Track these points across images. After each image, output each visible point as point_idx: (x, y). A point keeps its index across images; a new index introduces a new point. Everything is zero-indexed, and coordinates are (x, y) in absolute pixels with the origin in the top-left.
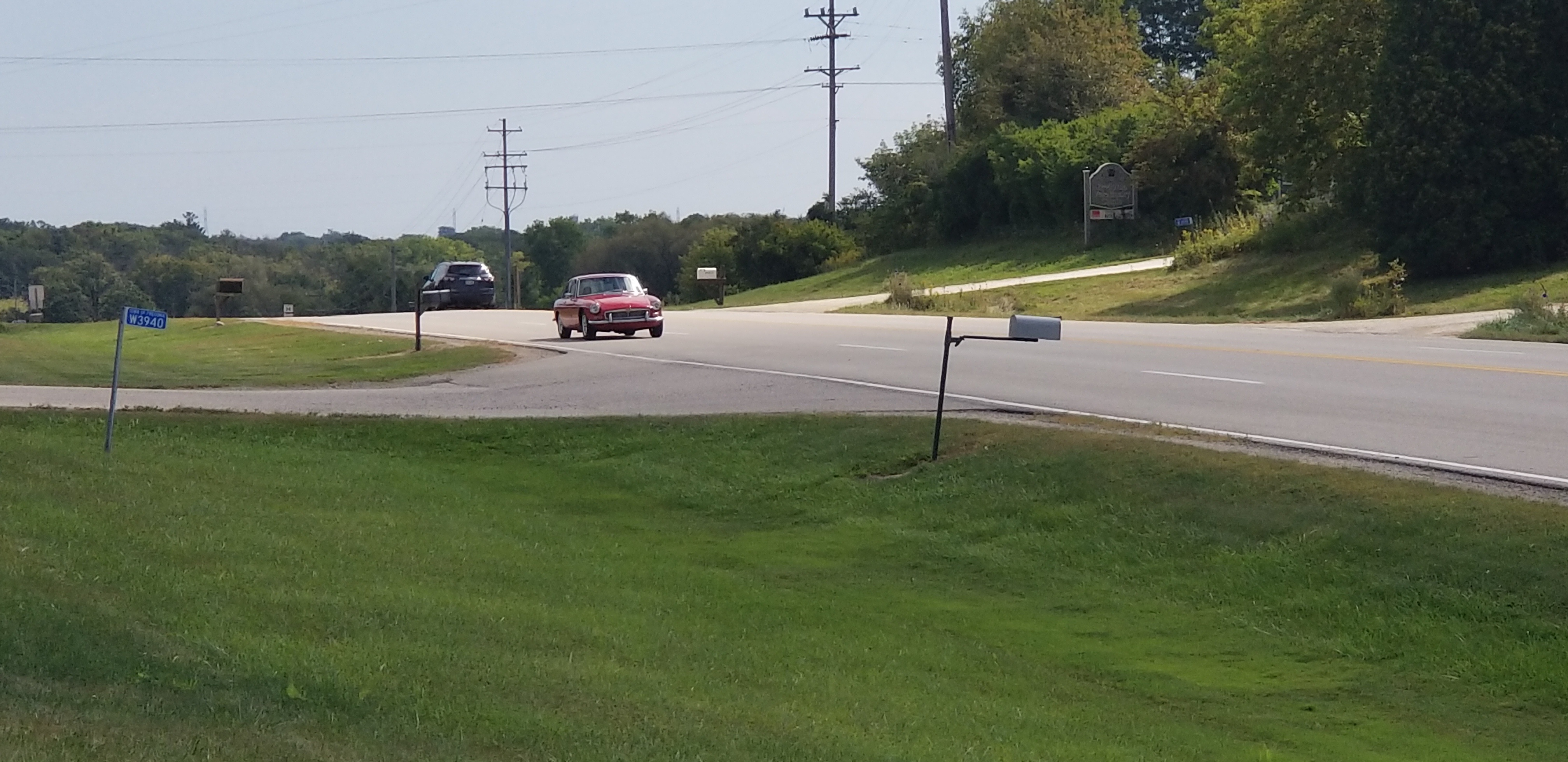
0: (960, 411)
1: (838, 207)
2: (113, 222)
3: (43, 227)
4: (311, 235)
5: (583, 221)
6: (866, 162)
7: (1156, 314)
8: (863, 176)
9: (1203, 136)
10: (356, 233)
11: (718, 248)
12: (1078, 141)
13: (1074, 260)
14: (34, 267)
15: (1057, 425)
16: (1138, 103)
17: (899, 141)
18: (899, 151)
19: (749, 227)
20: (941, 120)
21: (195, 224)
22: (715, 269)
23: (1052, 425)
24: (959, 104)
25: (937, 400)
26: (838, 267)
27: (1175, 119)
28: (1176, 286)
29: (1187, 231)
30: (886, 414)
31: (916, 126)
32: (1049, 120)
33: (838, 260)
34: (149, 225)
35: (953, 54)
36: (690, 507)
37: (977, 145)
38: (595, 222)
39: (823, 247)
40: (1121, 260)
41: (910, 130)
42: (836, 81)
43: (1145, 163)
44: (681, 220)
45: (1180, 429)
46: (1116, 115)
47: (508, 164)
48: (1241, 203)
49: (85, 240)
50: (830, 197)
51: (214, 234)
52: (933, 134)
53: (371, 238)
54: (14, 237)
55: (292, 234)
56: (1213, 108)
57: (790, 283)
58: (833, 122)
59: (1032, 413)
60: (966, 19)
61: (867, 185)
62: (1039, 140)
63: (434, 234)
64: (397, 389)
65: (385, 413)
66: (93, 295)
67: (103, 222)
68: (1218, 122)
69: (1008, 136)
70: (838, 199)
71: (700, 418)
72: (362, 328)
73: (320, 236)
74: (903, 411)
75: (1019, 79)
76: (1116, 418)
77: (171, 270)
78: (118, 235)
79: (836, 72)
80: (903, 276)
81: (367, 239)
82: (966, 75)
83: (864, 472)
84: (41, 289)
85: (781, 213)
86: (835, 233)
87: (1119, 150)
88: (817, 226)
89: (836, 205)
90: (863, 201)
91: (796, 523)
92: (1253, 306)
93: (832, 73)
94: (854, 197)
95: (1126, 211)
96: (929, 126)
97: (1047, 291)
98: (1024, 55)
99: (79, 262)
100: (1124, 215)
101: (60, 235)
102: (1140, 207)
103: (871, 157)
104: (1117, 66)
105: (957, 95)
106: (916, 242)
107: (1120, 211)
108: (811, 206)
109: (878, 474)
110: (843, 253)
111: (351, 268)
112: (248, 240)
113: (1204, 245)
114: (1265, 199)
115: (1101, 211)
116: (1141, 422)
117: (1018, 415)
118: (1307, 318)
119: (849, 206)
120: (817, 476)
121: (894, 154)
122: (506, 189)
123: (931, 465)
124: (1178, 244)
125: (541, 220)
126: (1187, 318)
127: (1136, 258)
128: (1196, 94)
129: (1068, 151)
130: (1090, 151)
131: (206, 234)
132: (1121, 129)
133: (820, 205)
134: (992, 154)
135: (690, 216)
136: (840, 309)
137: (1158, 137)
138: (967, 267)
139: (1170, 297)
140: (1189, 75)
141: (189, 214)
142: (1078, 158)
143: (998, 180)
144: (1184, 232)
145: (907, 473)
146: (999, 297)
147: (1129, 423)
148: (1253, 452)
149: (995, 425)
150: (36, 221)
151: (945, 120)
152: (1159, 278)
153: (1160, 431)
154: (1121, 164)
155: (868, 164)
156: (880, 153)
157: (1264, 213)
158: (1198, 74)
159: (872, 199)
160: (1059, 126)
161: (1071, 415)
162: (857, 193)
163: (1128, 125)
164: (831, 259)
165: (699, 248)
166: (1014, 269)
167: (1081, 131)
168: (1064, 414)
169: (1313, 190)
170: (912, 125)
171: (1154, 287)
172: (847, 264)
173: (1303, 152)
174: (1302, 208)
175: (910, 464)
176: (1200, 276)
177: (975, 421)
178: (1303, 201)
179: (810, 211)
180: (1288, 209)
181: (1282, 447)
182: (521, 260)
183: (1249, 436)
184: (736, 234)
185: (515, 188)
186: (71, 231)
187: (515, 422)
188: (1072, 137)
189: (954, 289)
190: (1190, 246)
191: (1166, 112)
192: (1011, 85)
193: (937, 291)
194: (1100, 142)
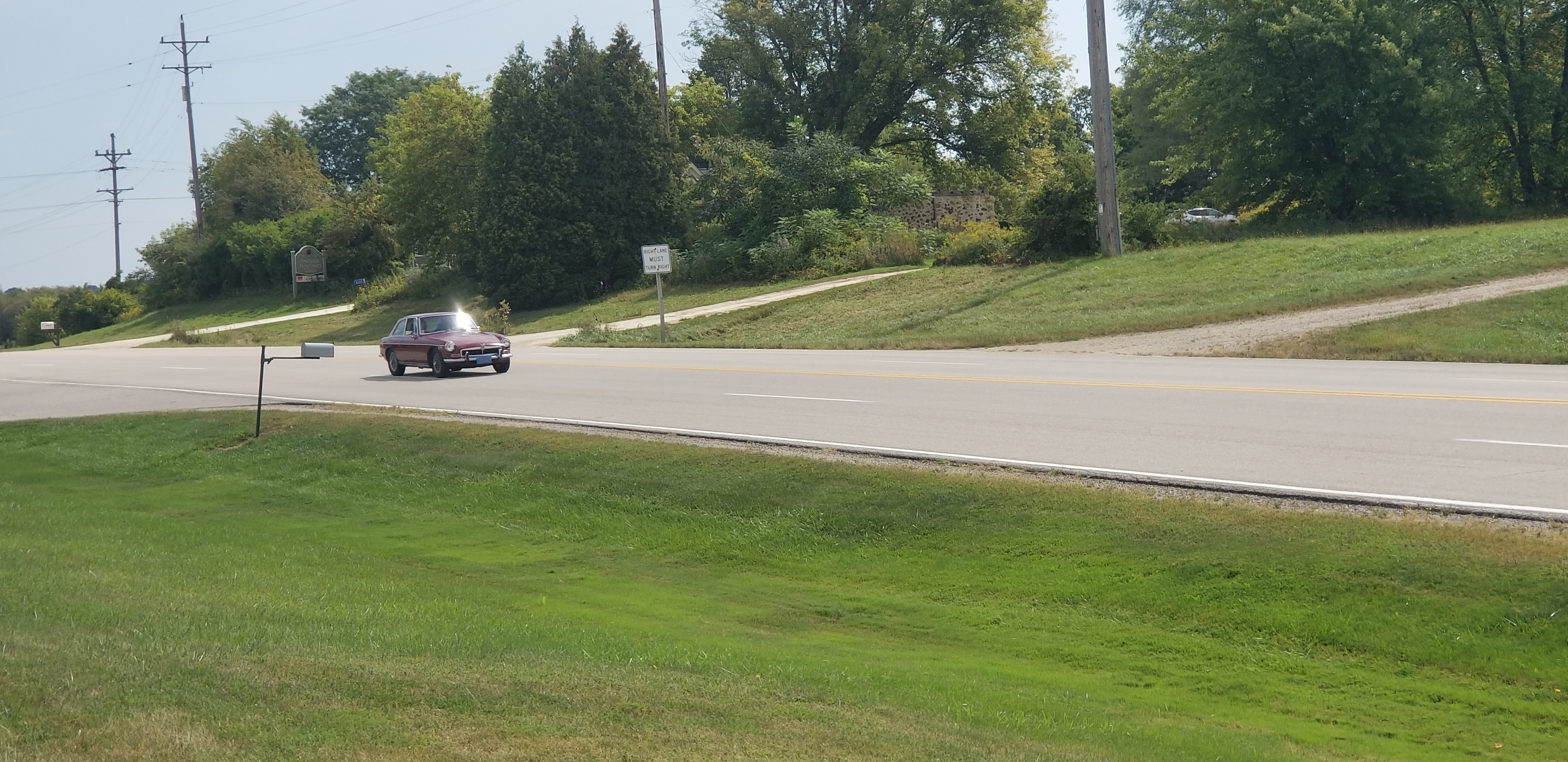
6: (142, 250)
8: (141, 259)
9: (366, 228)
12: (285, 232)
13: (287, 307)
17: (163, 235)
18: (164, 242)
19: (66, 295)
22: (52, 323)
26: (128, 319)
27: (349, 217)
28: (355, 322)
29: (362, 287)
31: (175, 225)
32: (265, 220)
33: (128, 314)
35: (200, 178)
37: (219, 237)
39: (118, 306)
40: (318, 308)
41: (170, 228)
42: (118, 198)
43: (329, 245)
46: (311, 215)
48: (391, 269)
50: (119, 273)
52: (187, 230)
56: (372, 209)
58: (117, 225)
60: (205, 155)
61: (144, 265)
62: (260, 233)
68: (377, 218)
69: (240, 231)
70: (125, 275)
75: (244, 193)
79: (118, 191)
80: (180, 322)
82: (208, 192)
85: (88, 284)
86: (126, 297)
87: (312, 237)
88: (113, 293)
90: (142, 275)
93: (115, 192)
94: (135, 273)
95: (320, 276)
96: (182, 225)
97: (273, 328)
100: (318, 278)
102: (328, 272)
103: (144, 247)
104: (307, 183)
105: (204, 205)
106: (182, 300)
107: (315, 277)
108: (107, 280)
110: (131, 310)
113: (373, 296)
114: (404, 266)
115: (300, 277)
119: (131, 279)
121: (161, 245)
124: (357, 296)
127: (328, 306)
128: (361, 201)
129: (280, 239)
130: (294, 239)
132: (314, 225)
133: (112, 280)
134: (229, 243)
136: (140, 345)
137: (337, 229)
138: (217, 315)
139: (350, 329)
142: (286, 243)
143: (234, 259)
144: (359, 288)
146: (243, 333)
151: (196, 221)
152: (344, 317)
154: (315, 247)
156: (152, 244)
157: (404, 276)
159: (147, 274)
160: (272, 223)
162: (137, 270)
163: (317, 222)
164: (123, 314)
165: (42, 309)
166: (248, 315)
167: (286, 226)
170: (172, 225)
171: (340, 323)
172: (134, 317)
176: (370, 315)
179: (108, 283)
188: (281, 230)
189: (214, 330)
190: (364, 297)
191: (341, 213)
192: (239, 198)
193: (202, 331)
194: (299, 233)
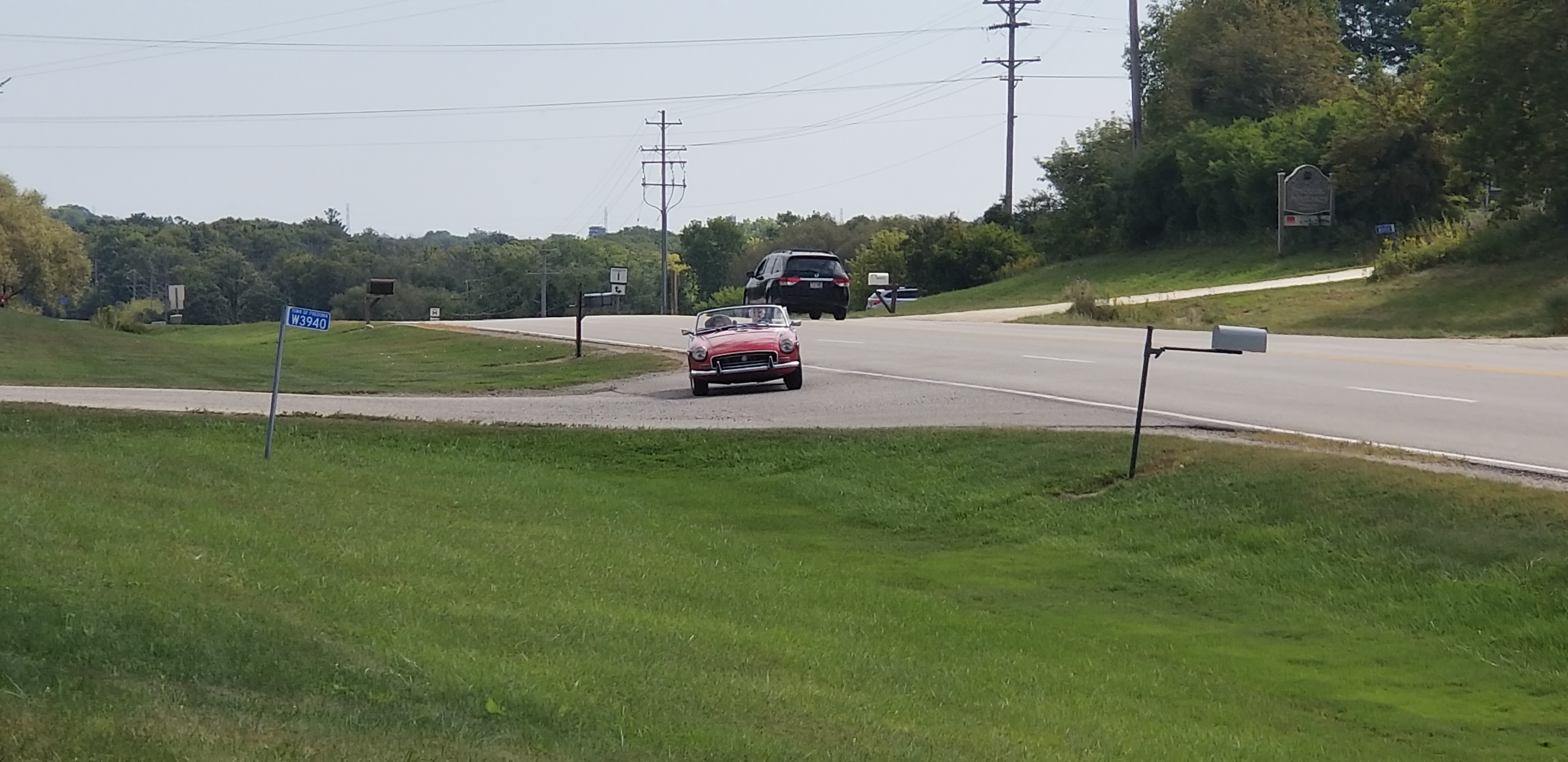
0: (1156, 427)
1: (1015, 210)
2: (254, 219)
3: (180, 223)
4: (457, 235)
5: (742, 222)
6: (1046, 161)
7: (1356, 327)
8: (1042, 177)
9: (1407, 137)
10: (503, 232)
11: (888, 252)
12: (1272, 141)
13: (1265, 269)
14: (171, 266)
15: (1260, 443)
16: (1337, 101)
17: (1081, 139)
18: (1081, 149)
19: (921, 230)
20: (1126, 117)
21: (337, 222)
22: (887, 274)
23: (1255, 443)
24: (1146, 100)
25: (1136, 417)
26: (1017, 273)
27: (1377, 118)
28: (1375, 298)
29: (1389, 239)
30: (1077, 429)
31: (1099, 123)
32: (1241, 119)
33: (1014, 266)
34: (290, 223)
35: (1140, 45)
36: (875, 525)
37: (1164, 144)
38: (754, 223)
39: (998, 252)
40: (1317, 270)
41: (1093, 128)
42: (1015, 74)
43: (1343, 165)
44: (845, 222)
45: (1393, 449)
46: (1313, 113)
47: (666, 160)
48: (1447, 210)
49: (226, 238)
50: (1007, 199)
51: (356, 232)
52: (1118, 132)
53: (519, 239)
54: (151, 233)
55: (438, 232)
56: (1417, 107)
57: (964, 291)
58: (1012, 117)
59: (1232, 431)
60: (1155, 8)
61: (1047, 186)
62: (1230, 140)
63: (584, 235)
64: (559, 398)
65: (550, 422)
66: (232, 296)
67: (243, 219)
68: (1423, 122)
69: (1199, 136)
70: (1015, 201)
71: (882, 431)
72: (517, 333)
73: (466, 235)
74: (1096, 427)
75: (1210, 73)
76: (1323, 437)
77: (313, 271)
78: (258, 232)
79: (1016, 63)
80: (1086, 284)
81: (513, 239)
82: (1154, 69)
83: (1057, 490)
84: (181, 289)
85: (955, 215)
86: (1012, 236)
87: (1315, 151)
88: (994, 230)
89: (1013, 207)
90: (1042, 203)
91: (987, 543)
92: (1458, 319)
93: (1011, 65)
94: (1033, 199)
95: (1323, 217)
96: (1113, 123)
97: (1239, 301)
98: (1215, 46)
99: (217, 261)
100: (1320, 220)
101: (199, 232)
102: (1337, 213)
103: (1051, 156)
104: (1316, 60)
105: (1144, 91)
106: (1098, 249)
107: (1316, 217)
108: (987, 209)
109: (1071, 492)
110: (1020, 259)
111: (499, 270)
112: (392, 239)
113: (1406, 255)
114: (1472, 205)
115: (1295, 217)
116: (1350, 441)
117: (1218, 432)
118: (1520, 333)
119: (1027, 209)
120: (1008, 495)
121: (1076, 154)
122: (664, 185)
123: (1128, 484)
124: (1378, 252)
125: (698, 220)
126: (1389, 332)
127: (1332, 267)
128: (1398, 92)
129: (1261, 151)
130: (1285, 153)
131: (348, 232)
132: (1320, 130)
133: (998, 207)
134: (1180, 155)
135: (855, 218)
136: (1019, 319)
137: (1358, 137)
138: (1152, 275)
139: (1369, 310)
140: (1390, 71)
141: (331, 210)
142: (1271, 159)
143: (1184, 184)
144: (1386, 240)
145: (1102, 492)
146: (1187, 307)
147: (1337, 442)
148: (1472, 473)
149: (1195, 442)
150: (173, 217)
151: (1132, 117)
152: (1357, 289)
153: (1371, 451)
154: (1319, 166)
155: (1048, 163)
156: (1061, 152)
157: (1471, 221)
158: (1401, 71)
159: (1051, 201)
160: (1252, 125)
161: (1275, 433)
162: (1036, 195)
163: (1327, 124)
164: (1008, 265)
165: (867, 251)
166: (1203, 277)
167: (1275, 131)
168: (1267, 432)
169: (1526, 196)
170: (1095, 122)
171: (1351, 298)
172: (1025, 270)
173: (1515, 154)
174: (1513, 215)
175: (1106, 482)
176: (1401, 287)
177: (1172, 437)
178: (1515, 208)
179: (987, 213)
180: (1497, 217)
181: (1504, 470)
182: (676, 263)
183: (1467, 457)
184: (907, 237)
185: (673, 185)
186: (210, 230)
187: (687, 433)
188: (1266, 137)
189: (1139, 299)
190: (1390, 256)
191: (1367, 111)
192: (1202, 80)
193: (1124, 300)
194: (1295, 142)
